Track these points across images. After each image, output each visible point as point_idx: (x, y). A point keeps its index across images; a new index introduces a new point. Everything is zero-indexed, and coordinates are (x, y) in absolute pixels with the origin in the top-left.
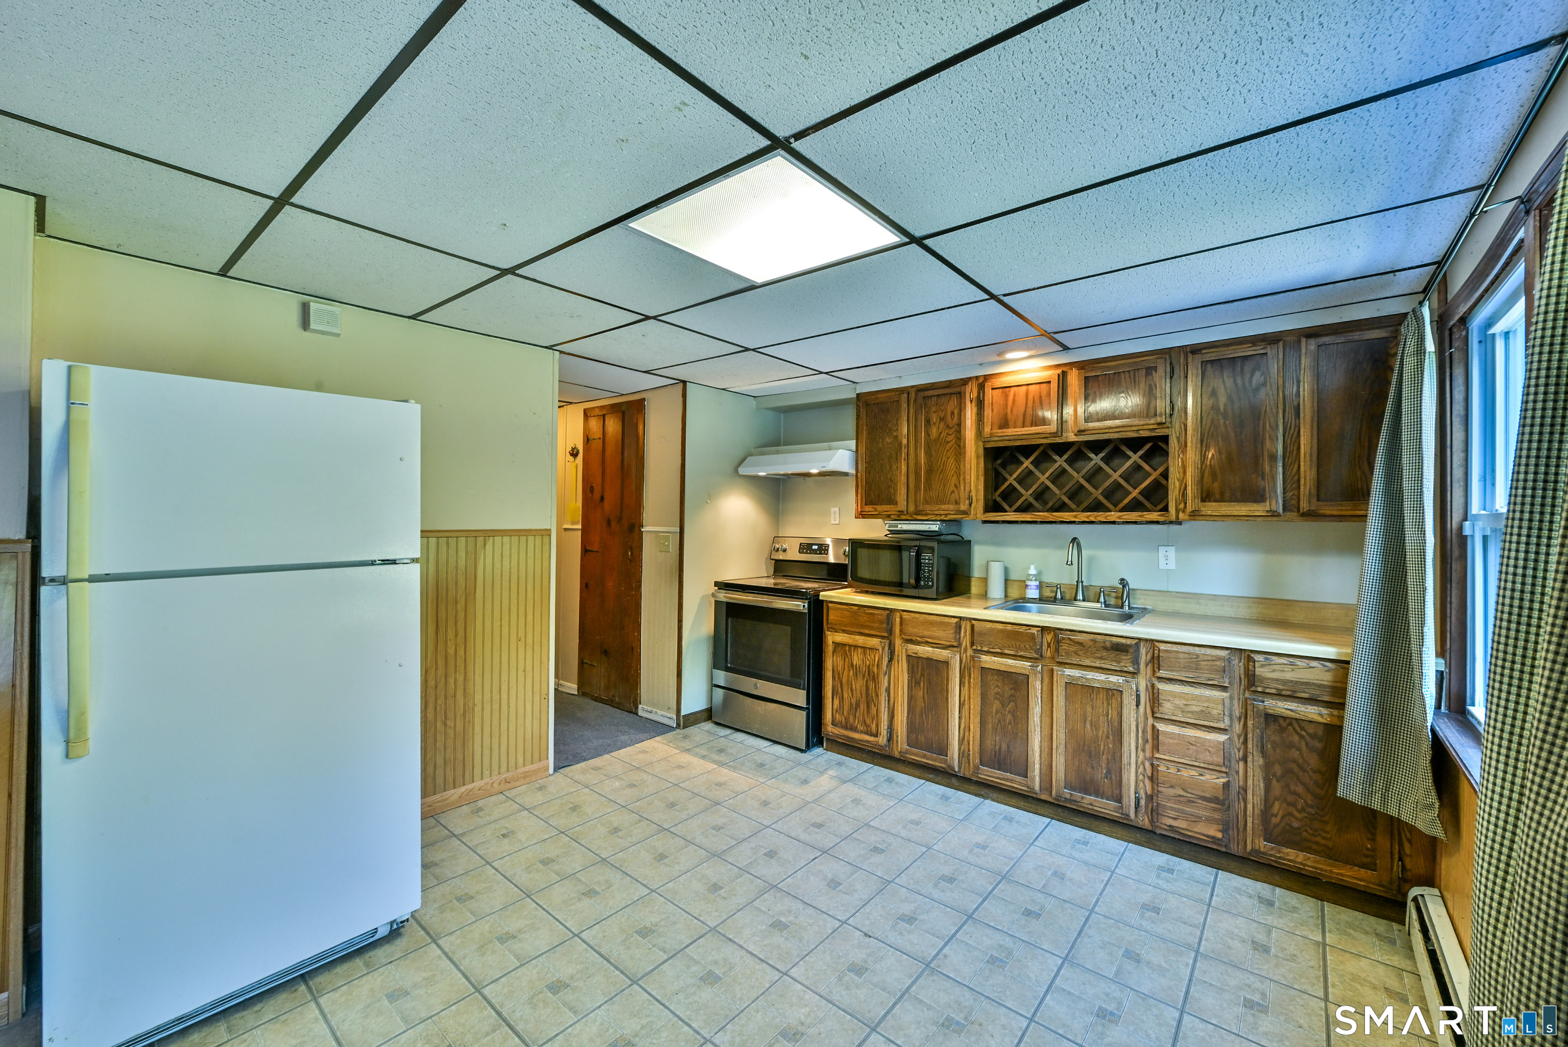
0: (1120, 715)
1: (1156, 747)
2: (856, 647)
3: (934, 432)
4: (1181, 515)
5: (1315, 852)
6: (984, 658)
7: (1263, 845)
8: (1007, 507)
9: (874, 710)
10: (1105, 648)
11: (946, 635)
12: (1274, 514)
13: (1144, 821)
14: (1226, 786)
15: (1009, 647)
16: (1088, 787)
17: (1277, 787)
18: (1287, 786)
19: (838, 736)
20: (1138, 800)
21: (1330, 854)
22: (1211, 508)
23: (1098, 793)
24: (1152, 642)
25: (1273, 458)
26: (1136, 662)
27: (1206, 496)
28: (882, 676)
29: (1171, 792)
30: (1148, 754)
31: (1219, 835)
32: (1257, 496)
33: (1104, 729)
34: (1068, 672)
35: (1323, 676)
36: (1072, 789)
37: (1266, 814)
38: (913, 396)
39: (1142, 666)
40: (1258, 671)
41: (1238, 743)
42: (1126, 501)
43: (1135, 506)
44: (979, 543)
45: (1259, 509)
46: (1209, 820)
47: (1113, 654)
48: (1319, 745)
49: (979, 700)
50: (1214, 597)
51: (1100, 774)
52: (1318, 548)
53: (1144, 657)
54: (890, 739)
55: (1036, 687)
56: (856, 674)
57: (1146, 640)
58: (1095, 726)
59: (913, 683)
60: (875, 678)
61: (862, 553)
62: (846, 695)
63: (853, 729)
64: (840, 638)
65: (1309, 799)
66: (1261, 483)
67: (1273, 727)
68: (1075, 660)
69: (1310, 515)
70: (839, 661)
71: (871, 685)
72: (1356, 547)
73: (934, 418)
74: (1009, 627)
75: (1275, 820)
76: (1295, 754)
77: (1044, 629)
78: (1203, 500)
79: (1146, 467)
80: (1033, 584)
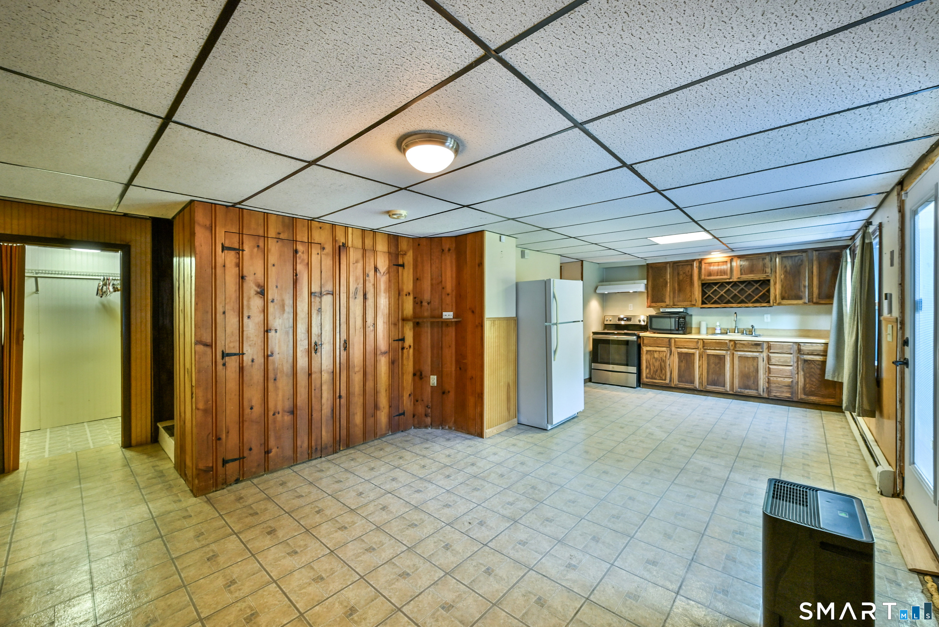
0: (758, 365)
1: (770, 373)
2: (656, 351)
3: (681, 277)
4: (775, 304)
5: (819, 396)
6: (708, 351)
7: (803, 397)
8: (707, 302)
9: (664, 372)
10: (752, 345)
11: (692, 345)
12: (805, 303)
13: (765, 395)
14: (792, 381)
15: (718, 347)
16: (747, 387)
17: (808, 380)
18: (810, 379)
19: (648, 382)
20: (763, 389)
21: (823, 396)
22: (785, 302)
23: (750, 389)
24: (768, 342)
25: (805, 286)
26: (762, 348)
27: (783, 298)
28: (667, 360)
29: (774, 385)
30: (767, 375)
31: (790, 396)
32: (799, 298)
33: (752, 369)
34: (739, 353)
35: (821, 348)
36: (741, 388)
37: (804, 388)
38: (671, 265)
39: (765, 349)
40: (802, 348)
41: (796, 369)
42: (753, 300)
43: (757, 301)
44: (696, 315)
45: (800, 302)
46: (787, 392)
47: (755, 347)
48: (819, 367)
49: (706, 365)
50: (784, 330)
51: (751, 383)
52: (819, 313)
53: (765, 346)
54: (670, 381)
55: (728, 359)
56: (656, 361)
57: (766, 342)
58: (749, 369)
59: (680, 361)
60: (664, 362)
61: (654, 319)
62: (651, 368)
63: (656, 379)
64: (649, 348)
65: (817, 382)
66: (801, 294)
67: (806, 363)
68: (742, 349)
69: (817, 303)
70: (649, 357)
71: (663, 364)
72: (830, 312)
73: (681, 273)
74: (718, 341)
75: (807, 389)
76: (813, 370)
77: (730, 341)
78: (782, 299)
79: (760, 288)
80: (718, 328)
